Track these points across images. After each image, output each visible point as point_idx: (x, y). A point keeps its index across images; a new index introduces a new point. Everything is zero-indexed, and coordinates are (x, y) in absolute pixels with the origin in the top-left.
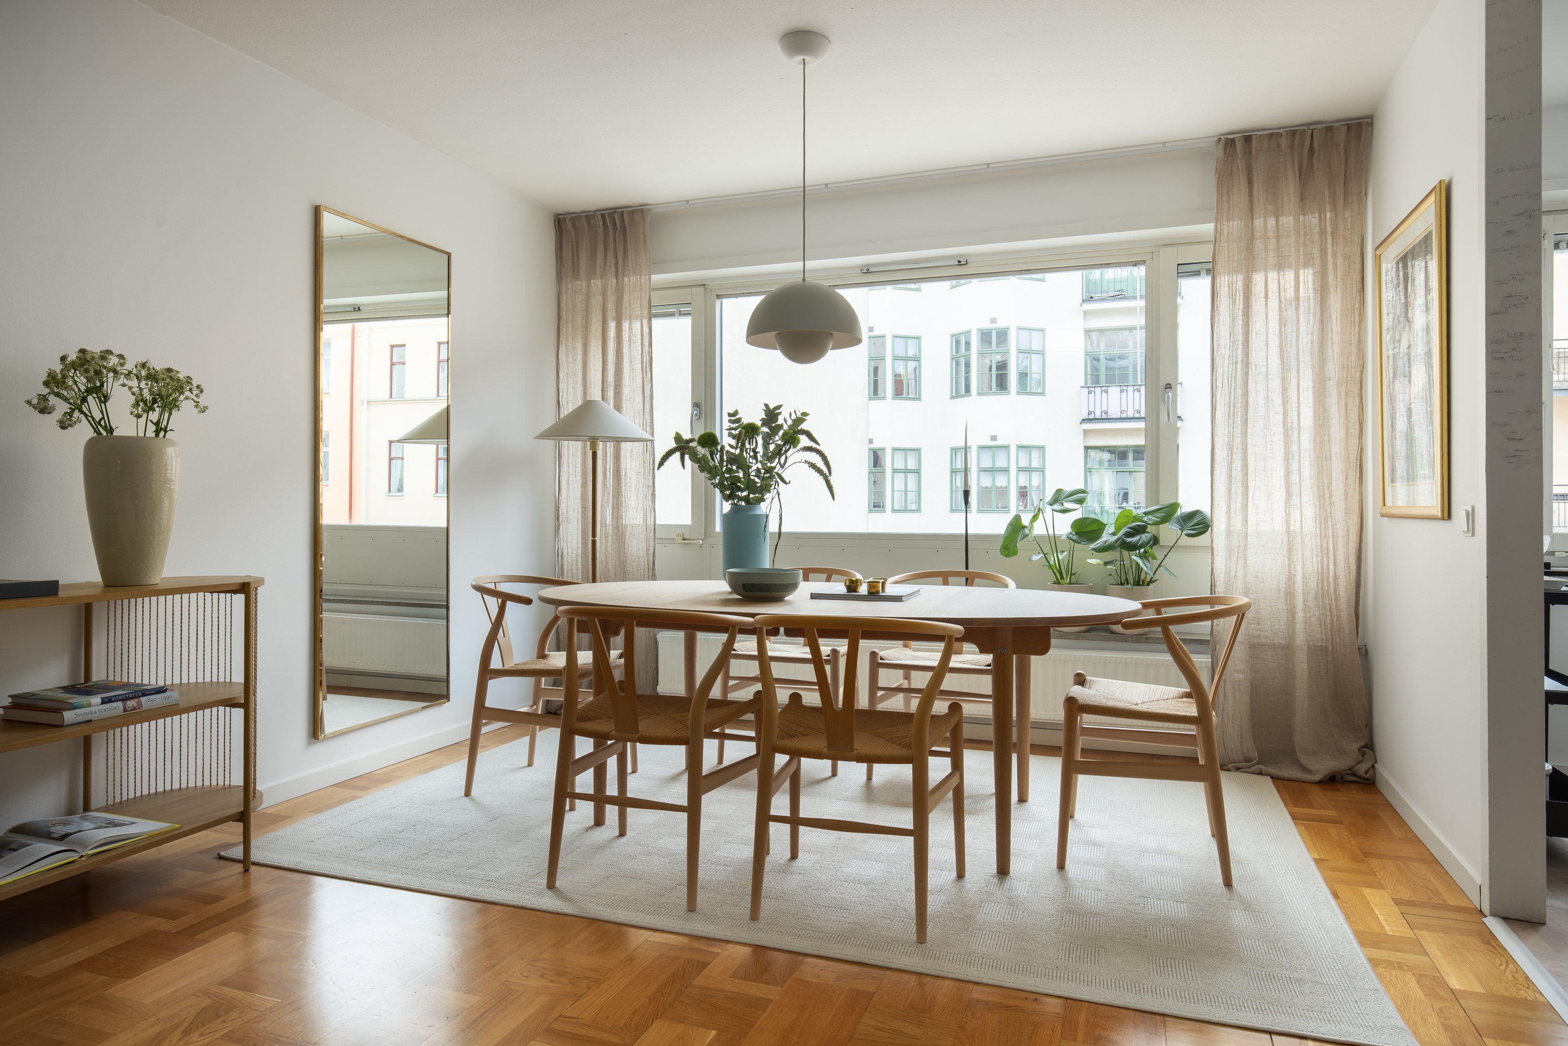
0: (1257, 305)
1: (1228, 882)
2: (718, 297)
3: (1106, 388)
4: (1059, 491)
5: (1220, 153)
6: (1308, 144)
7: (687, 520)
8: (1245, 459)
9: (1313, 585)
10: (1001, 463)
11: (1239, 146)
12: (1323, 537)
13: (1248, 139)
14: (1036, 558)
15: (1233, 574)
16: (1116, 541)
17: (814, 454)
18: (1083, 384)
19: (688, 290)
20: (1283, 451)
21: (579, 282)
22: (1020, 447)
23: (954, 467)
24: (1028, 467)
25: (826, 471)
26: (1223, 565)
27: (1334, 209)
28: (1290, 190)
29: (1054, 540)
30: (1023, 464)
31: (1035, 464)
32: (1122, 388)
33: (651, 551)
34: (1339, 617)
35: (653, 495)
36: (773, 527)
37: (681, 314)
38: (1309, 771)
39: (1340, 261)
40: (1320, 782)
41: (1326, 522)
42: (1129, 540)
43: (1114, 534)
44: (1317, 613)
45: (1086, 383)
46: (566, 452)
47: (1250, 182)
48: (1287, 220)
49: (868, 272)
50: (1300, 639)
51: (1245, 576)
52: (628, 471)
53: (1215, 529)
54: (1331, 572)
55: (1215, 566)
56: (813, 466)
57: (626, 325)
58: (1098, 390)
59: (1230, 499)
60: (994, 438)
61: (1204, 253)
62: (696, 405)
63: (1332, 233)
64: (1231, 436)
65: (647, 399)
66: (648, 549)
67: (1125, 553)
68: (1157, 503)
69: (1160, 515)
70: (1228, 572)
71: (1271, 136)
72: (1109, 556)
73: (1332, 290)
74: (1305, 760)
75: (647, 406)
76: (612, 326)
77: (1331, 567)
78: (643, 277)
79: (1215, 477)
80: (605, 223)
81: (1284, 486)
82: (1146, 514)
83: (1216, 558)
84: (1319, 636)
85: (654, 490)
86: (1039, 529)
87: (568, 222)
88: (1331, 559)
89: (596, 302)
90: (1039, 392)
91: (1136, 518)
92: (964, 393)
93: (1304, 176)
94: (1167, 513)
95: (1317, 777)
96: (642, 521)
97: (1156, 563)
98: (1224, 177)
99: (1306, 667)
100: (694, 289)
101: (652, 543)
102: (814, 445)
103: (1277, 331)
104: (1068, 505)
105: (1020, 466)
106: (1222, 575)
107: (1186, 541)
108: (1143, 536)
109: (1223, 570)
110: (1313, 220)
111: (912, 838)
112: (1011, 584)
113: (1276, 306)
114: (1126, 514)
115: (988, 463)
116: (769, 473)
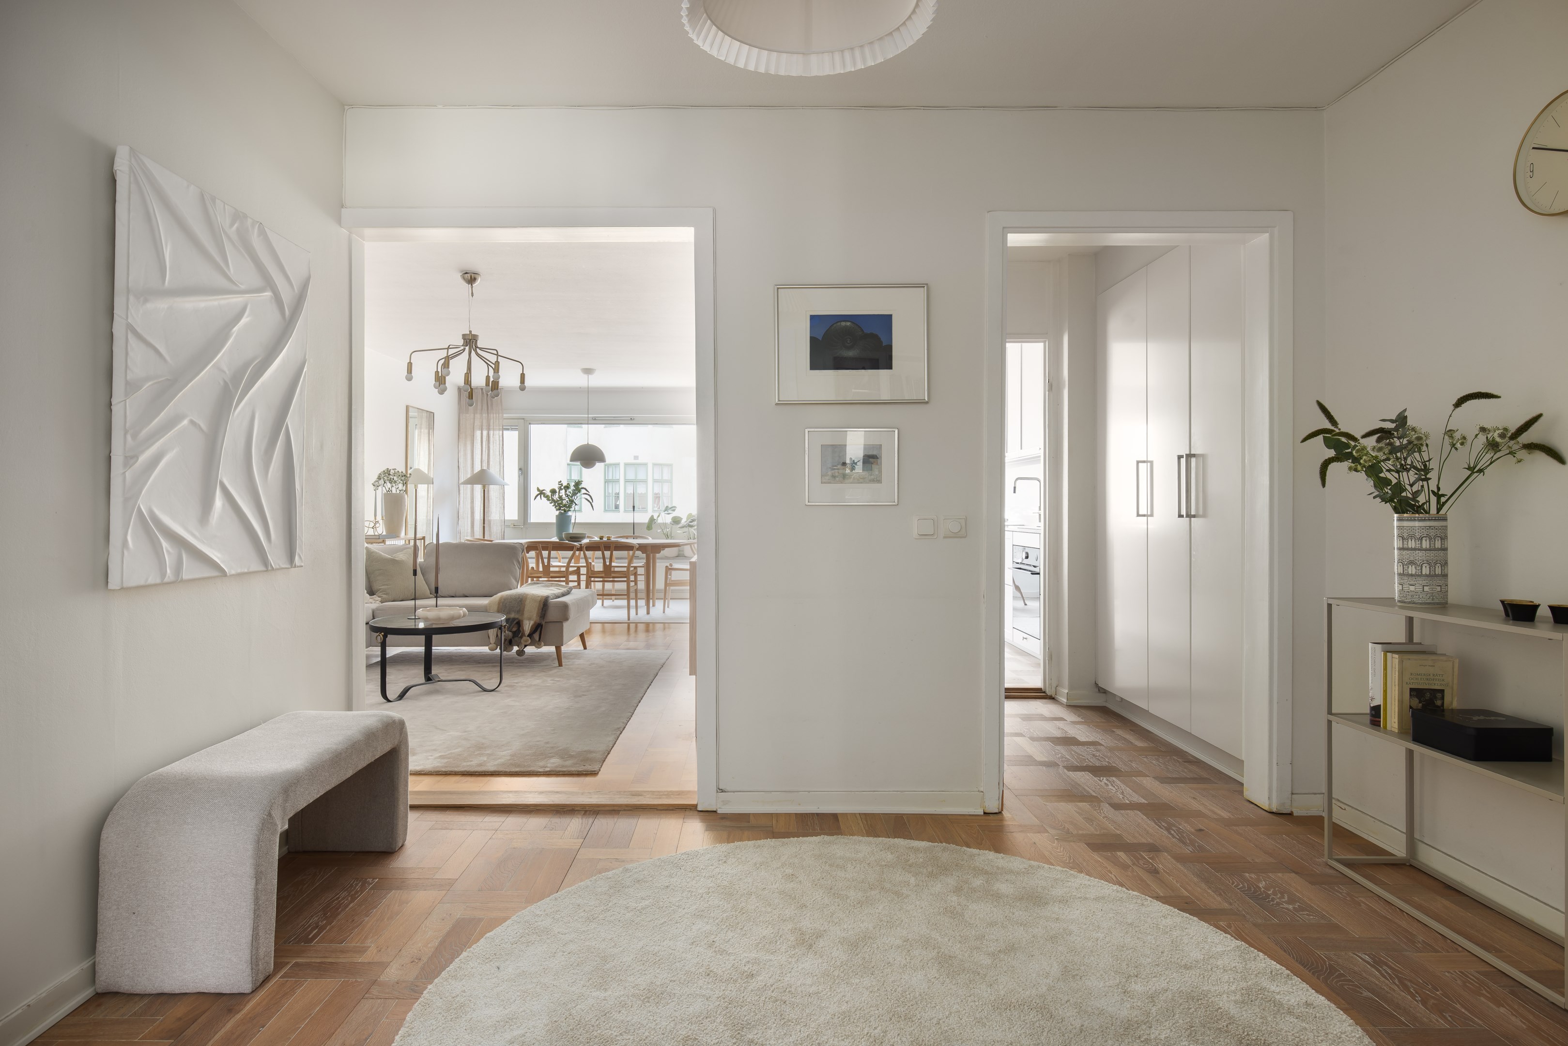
2: (530, 424)
4: (667, 507)
10: (641, 476)
14: (659, 531)
17: (587, 495)
19: (517, 420)
21: (468, 415)
22: (654, 465)
23: (607, 478)
24: (661, 479)
25: (591, 501)
29: (665, 524)
30: (657, 477)
33: (503, 530)
35: (504, 507)
36: (573, 521)
37: (512, 429)
42: (690, 524)
43: (686, 522)
46: (462, 488)
49: (595, 419)
52: (493, 498)
56: (587, 499)
57: (491, 432)
60: (636, 458)
62: (520, 469)
65: (502, 467)
66: (501, 530)
67: (690, 528)
72: (685, 529)
75: (502, 470)
76: (485, 433)
78: (500, 415)
80: (482, 393)
85: (504, 505)
86: (660, 521)
89: (477, 423)
96: (498, 518)
100: (519, 420)
101: (503, 527)
102: (587, 493)
104: (670, 512)
105: (655, 478)
112: (650, 538)
114: (690, 515)
115: (631, 476)
116: (572, 502)
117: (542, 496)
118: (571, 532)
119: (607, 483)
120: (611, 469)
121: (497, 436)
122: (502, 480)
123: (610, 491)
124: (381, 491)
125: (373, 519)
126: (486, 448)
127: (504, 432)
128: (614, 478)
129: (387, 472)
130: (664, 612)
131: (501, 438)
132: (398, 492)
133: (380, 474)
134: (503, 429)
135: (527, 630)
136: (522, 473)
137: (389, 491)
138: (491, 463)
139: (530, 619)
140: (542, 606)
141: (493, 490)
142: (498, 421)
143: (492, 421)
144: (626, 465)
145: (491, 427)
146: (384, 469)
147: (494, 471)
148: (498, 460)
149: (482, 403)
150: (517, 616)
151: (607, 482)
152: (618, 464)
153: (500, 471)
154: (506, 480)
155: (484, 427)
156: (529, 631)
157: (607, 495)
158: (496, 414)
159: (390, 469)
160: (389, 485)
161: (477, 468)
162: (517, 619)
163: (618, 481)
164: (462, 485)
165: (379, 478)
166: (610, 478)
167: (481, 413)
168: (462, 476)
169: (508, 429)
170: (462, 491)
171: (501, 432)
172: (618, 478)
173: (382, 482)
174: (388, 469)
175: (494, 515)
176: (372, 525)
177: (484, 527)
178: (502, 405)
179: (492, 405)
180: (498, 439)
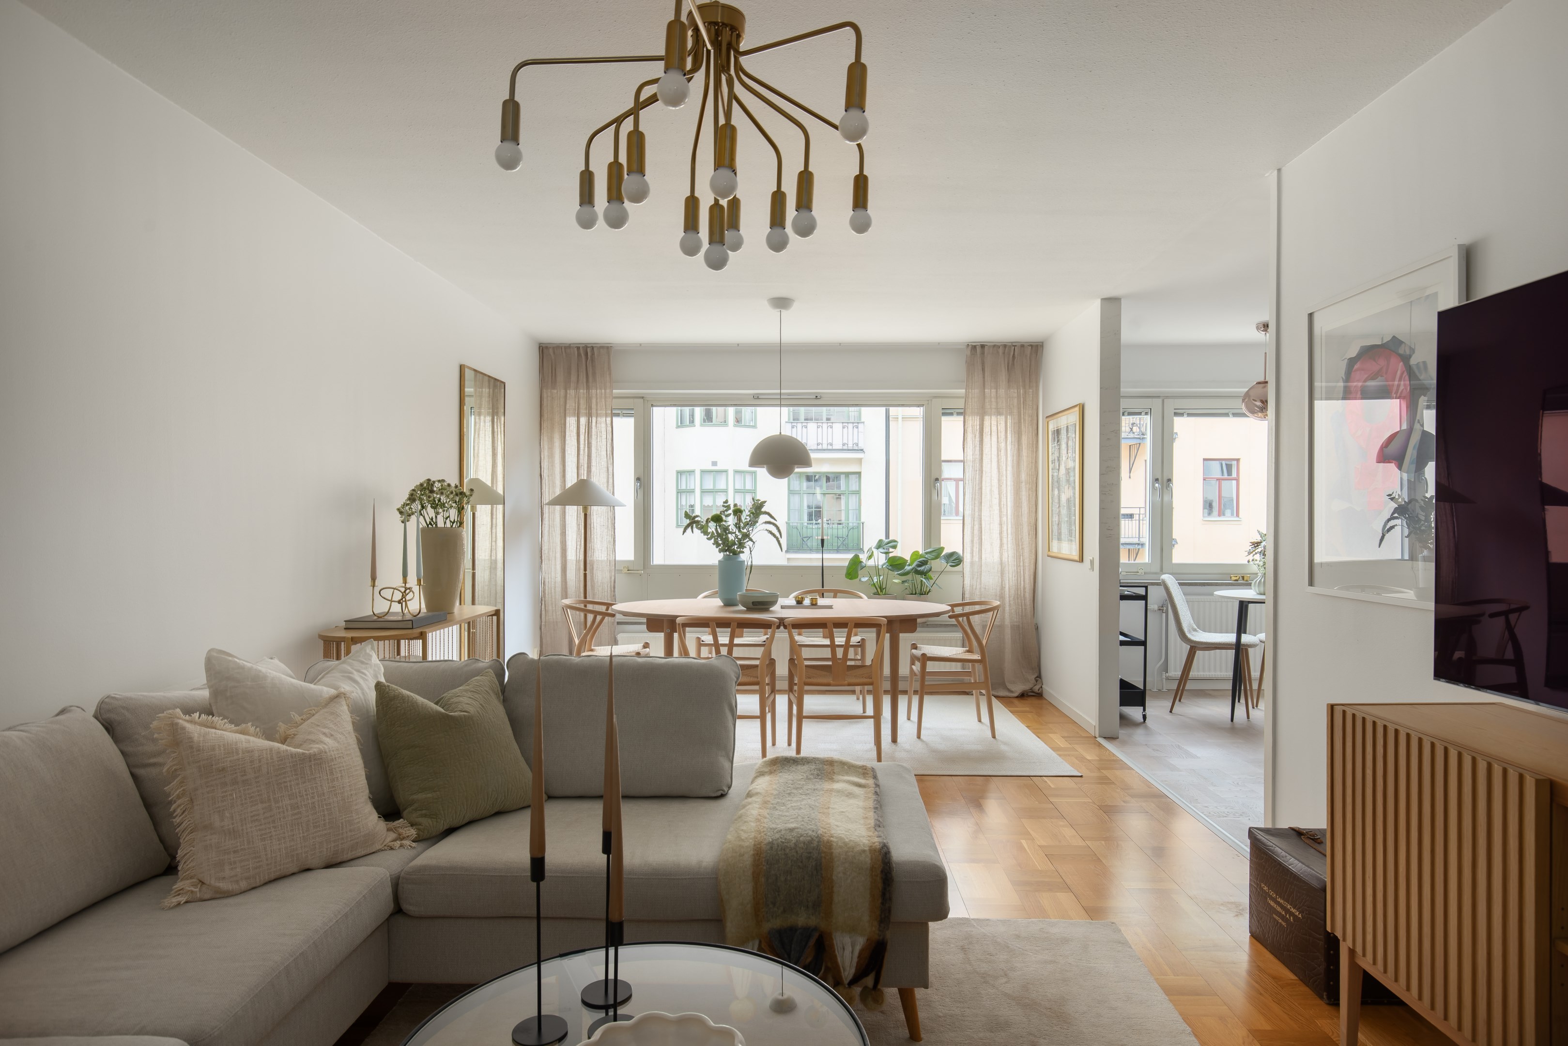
0: (986, 439)
1: (994, 736)
2: (652, 406)
3: (806, 424)
4: (883, 541)
5: (969, 353)
6: (1012, 353)
7: (631, 557)
8: (981, 524)
9: (1013, 592)
10: (721, 485)
11: (979, 350)
12: (1018, 566)
13: (983, 346)
14: (866, 580)
15: (974, 587)
16: (912, 570)
17: (772, 525)
18: (787, 420)
19: (632, 400)
20: (998, 519)
21: (556, 391)
22: (736, 472)
23: (679, 488)
24: (743, 488)
25: (778, 535)
26: (969, 582)
27: (1024, 387)
28: (1003, 375)
29: (877, 569)
30: (738, 486)
31: (749, 486)
32: (819, 424)
33: (613, 578)
34: (1025, 609)
35: (614, 541)
37: (626, 415)
38: (1013, 692)
39: (1027, 418)
41: (1020, 558)
42: (919, 569)
43: (910, 565)
44: (1014, 607)
45: (789, 419)
46: (547, 512)
47: (983, 370)
48: (1002, 392)
49: (758, 398)
50: (1007, 622)
51: (980, 588)
52: (595, 524)
53: (964, 563)
54: (1022, 585)
55: (965, 582)
57: (594, 420)
58: (799, 425)
59: (973, 546)
60: (714, 463)
61: (959, 404)
62: (638, 479)
63: (1023, 402)
64: (973, 510)
65: (611, 476)
66: (611, 578)
67: (916, 576)
68: (930, 548)
69: (934, 554)
70: (971, 586)
71: (994, 346)
72: (907, 578)
73: (1023, 433)
74: (1011, 686)
75: (611, 480)
76: (583, 420)
77: (1022, 583)
78: (607, 391)
79: (964, 533)
80: (579, 355)
81: (999, 539)
82: (926, 553)
83: (965, 578)
84: (1015, 620)
85: (614, 538)
86: (871, 563)
87: (551, 351)
88: (1022, 578)
89: (571, 404)
90: (751, 425)
91: (921, 556)
92: (688, 424)
93: (1010, 368)
94: (937, 553)
95: (1018, 694)
96: (605, 559)
97: (932, 582)
98: (970, 365)
99: (1010, 636)
100: (636, 400)
101: (613, 574)
103: (996, 453)
104: (886, 549)
105: (736, 488)
106: (968, 588)
107: (949, 568)
108: (926, 566)
109: (969, 585)
110: (1013, 392)
111: (873, 719)
112: (863, 596)
113: (996, 440)
114: (915, 553)
115: (709, 485)
116: (746, 536)
117: (693, 526)
119: (679, 494)
120: (684, 478)
121: (603, 425)
122: (611, 494)
123: (684, 503)
124: (414, 525)
125: (398, 582)
126: (585, 445)
127: (615, 419)
128: (688, 488)
129: (427, 487)
130: (919, 737)
131: (610, 429)
132: (448, 525)
133: (413, 490)
134: (613, 415)
135: (847, 963)
136: (640, 486)
137: (430, 523)
138: (593, 469)
139: (852, 930)
140: (880, 885)
141: (598, 514)
142: (603, 400)
143: (594, 401)
144: (703, 472)
145: (594, 411)
146: (422, 479)
147: (598, 480)
148: (604, 464)
149: (578, 371)
150: (813, 921)
151: (679, 492)
152: (693, 471)
153: (608, 482)
154: (617, 499)
155: (583, 411)
156: (853, 971)
157: (679, 507)
158: (601, 389)
159: (433, 479)
160: (431, 512)
161: (571, 480)
162: (815, 929)
163: (692, 491)
164: (547, 506)
165: (412, 498)
166: (684, 487)
167: (576, 388)
168: (547, 489)
169: (618, 415)
170: (546, 516)
171: (609, 419)
172: (693, 488)
173: (416, 506)
174: (429, 480)
175: (599, 553)
176: (398, 596)
177: (585, 575)
178: (610, 374)
179: (594, 374)
180: (604, 430)
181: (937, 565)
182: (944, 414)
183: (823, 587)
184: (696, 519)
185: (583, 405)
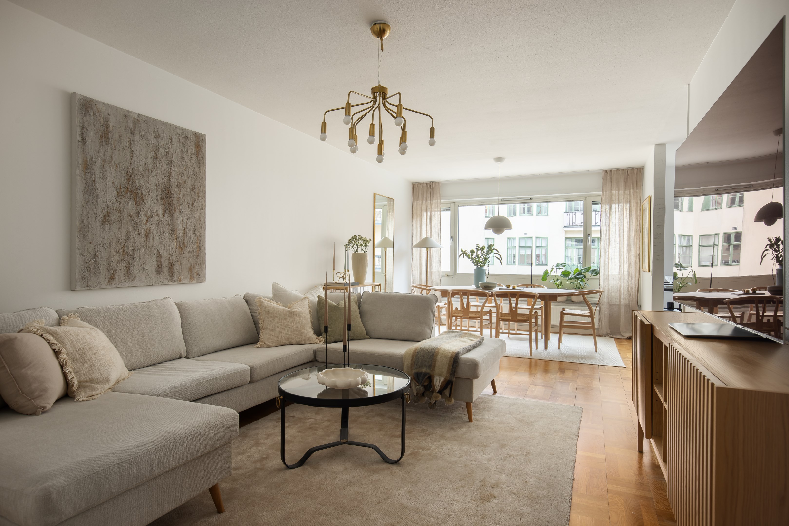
0: (613, 215)
1: (596, 351)
2: (458, 206)
3: (575, 213)
4: (558, 263)
5: (603, 174)
6: (627, 173)
7: (449, 270)
8: (609, 256)
9: (626, 289)
10: (529, 245)
11: (608, 173)
12: (629, 276)
13: (611, 171)
14: (551, 281)
15: (605, 285)
16: (574, 277)
18: (565, 211)
19: (450, 204)
20: (619, 253)
21: (418, 202)
22: (537, 238)
23: (508, 246)
24: (540, 246)
25: (500, 259)
26: (602, 283)
27: (633, 189)
28: (622, 184)
29: (556, 277)
31: (544, 245)
33: (440, 278)
34: (632, 297)
35: (441, 263)
36: (487, 273)
37: (447, 210)
38: (624, 336)
39: (635, 204)
40: (626, 339)
41: (630, 272)
42: (577, 276)
43: (573, 275)
44: (627, 296)
45: (566, 211)
46: (414, 250)
47: (611, 182)
48: (621, 192)
49: (504, 201)
50: (622, 303)
51: (608, 286)
52: (433, 256)
53: (601, 274)
54: (631, 285)
55: (600, 283)
56: (497, 258)
57: (433, 213)
58: (571, 214)
59: (604, 266)
60: (526, 234)
61: (599, 199)
62: (452, 237)
63: (633, 196)
64: (605, 249)
65: (439, 236)
67: (576, 280)
68: (586, 267)
69: (586, 270)
70: (604, 285)
71: (617, 170)
72: (572, 281)
73: (633, 211)
74: (623, 334)
75: (439, 238)
76: (429, 213)
77: (631, 284)
78: (438, 201)
79: (601, 260)
80: (427, 186)
81: (619, 263)
82: (582, 269)
83: (600, 281)
84: (628, 302)
85: (441, 262)
86: (553, 273)
87: (416, 185)
88: (631, 282)
89: (424, 207)
90: (546, 214)
91: (579, 271)
93: (626, 181)
94: (588, 270)
95: (625, 338)
96: (437, 270)
97: (585, 283)
98: (604, 181)
99: (623, 310)
100: (451, 204)
102: (498, 253)
103: (618, 221)
104: (561, 267)
105: (537, 246)
106: (602, 286)
107: (593, 277)
108: (581, 275)
109: (602, 285)
110: (628, 192)
111: (529, 336)
112: (545, 287)
113: (618, 215)
114: (577, 270)
115: (523, 244)
116: (486, 259)
117: (464, 255)
118: (485, 282)
119: (508, 249)
120: (511, 241)
121: (437, 215)
122: (439, 244)
123: (510, 253)
124: (351, 252)
125: (343, 271)
126: (429, 223)
127: (441, 212)
128: (513, 246)
129: (355, 238)
130: (559, 348)
131: (439, 216)
132: (363, 252)
133: (350, 239)
134: (440, 211)
135: (437, 385)
136: (453, 240)
137: (356, 251)
138: (432, 233)
139: (440, 375)
140: (452, 363)
141: (434, 252)
142: (437, 205)
143: (433, 205)
144: (520, 238)
145: (433, 209)
146: (353, 236)
147: (434, 239)
148: (437, 231)
149: (427, 193)
150: (428, 371)
151: (508, 248)
152: (515, 238)
153: (438, 238)
154: (442, 245)
155: (428, 210)
156: (439, 388)
157: (508, 255)
158: (436, 200)
159: (356, 235)
160: (355, 247)
161: (424, 236)
162: (429, 374)
163: (514, 248)
164: (414, 248)
165: (349, 242)
166: (510, 246)
167: (426, 200)
168: (415, 242)
169: (444, 210)
170: (414, 252)
171: (439, 212)
172: (515, 246)
173: (351, 244)
174: (355, 235)
175: (434, 268)
176: (342, 275)
177: (427, 276)
178: (439, 194)
179: (433, 194)
180: (437, 217)
181: (588, 274)
182: (593, 204)
183: (532, 284)
184: (466, 252)
185: (429, 207)
